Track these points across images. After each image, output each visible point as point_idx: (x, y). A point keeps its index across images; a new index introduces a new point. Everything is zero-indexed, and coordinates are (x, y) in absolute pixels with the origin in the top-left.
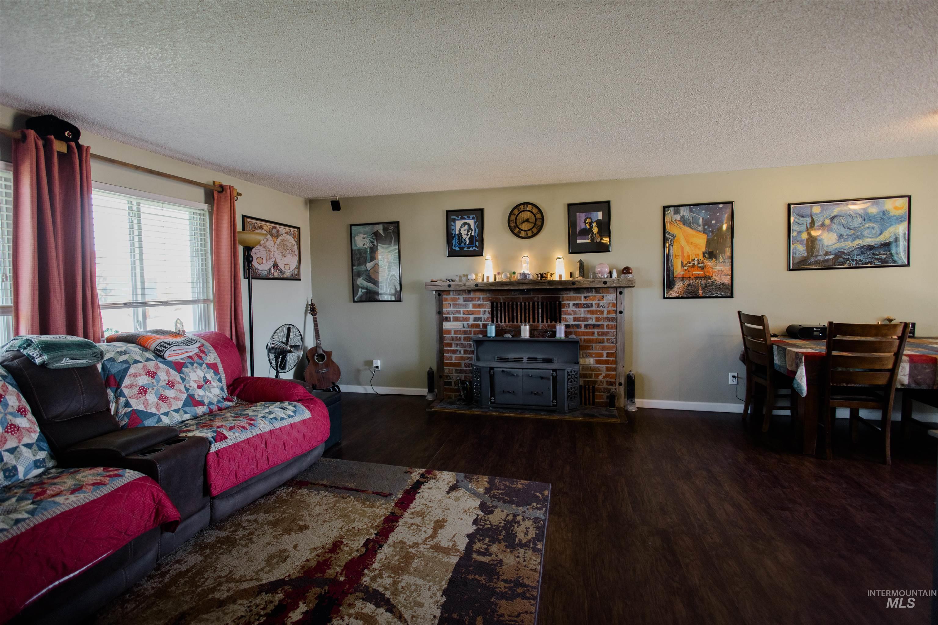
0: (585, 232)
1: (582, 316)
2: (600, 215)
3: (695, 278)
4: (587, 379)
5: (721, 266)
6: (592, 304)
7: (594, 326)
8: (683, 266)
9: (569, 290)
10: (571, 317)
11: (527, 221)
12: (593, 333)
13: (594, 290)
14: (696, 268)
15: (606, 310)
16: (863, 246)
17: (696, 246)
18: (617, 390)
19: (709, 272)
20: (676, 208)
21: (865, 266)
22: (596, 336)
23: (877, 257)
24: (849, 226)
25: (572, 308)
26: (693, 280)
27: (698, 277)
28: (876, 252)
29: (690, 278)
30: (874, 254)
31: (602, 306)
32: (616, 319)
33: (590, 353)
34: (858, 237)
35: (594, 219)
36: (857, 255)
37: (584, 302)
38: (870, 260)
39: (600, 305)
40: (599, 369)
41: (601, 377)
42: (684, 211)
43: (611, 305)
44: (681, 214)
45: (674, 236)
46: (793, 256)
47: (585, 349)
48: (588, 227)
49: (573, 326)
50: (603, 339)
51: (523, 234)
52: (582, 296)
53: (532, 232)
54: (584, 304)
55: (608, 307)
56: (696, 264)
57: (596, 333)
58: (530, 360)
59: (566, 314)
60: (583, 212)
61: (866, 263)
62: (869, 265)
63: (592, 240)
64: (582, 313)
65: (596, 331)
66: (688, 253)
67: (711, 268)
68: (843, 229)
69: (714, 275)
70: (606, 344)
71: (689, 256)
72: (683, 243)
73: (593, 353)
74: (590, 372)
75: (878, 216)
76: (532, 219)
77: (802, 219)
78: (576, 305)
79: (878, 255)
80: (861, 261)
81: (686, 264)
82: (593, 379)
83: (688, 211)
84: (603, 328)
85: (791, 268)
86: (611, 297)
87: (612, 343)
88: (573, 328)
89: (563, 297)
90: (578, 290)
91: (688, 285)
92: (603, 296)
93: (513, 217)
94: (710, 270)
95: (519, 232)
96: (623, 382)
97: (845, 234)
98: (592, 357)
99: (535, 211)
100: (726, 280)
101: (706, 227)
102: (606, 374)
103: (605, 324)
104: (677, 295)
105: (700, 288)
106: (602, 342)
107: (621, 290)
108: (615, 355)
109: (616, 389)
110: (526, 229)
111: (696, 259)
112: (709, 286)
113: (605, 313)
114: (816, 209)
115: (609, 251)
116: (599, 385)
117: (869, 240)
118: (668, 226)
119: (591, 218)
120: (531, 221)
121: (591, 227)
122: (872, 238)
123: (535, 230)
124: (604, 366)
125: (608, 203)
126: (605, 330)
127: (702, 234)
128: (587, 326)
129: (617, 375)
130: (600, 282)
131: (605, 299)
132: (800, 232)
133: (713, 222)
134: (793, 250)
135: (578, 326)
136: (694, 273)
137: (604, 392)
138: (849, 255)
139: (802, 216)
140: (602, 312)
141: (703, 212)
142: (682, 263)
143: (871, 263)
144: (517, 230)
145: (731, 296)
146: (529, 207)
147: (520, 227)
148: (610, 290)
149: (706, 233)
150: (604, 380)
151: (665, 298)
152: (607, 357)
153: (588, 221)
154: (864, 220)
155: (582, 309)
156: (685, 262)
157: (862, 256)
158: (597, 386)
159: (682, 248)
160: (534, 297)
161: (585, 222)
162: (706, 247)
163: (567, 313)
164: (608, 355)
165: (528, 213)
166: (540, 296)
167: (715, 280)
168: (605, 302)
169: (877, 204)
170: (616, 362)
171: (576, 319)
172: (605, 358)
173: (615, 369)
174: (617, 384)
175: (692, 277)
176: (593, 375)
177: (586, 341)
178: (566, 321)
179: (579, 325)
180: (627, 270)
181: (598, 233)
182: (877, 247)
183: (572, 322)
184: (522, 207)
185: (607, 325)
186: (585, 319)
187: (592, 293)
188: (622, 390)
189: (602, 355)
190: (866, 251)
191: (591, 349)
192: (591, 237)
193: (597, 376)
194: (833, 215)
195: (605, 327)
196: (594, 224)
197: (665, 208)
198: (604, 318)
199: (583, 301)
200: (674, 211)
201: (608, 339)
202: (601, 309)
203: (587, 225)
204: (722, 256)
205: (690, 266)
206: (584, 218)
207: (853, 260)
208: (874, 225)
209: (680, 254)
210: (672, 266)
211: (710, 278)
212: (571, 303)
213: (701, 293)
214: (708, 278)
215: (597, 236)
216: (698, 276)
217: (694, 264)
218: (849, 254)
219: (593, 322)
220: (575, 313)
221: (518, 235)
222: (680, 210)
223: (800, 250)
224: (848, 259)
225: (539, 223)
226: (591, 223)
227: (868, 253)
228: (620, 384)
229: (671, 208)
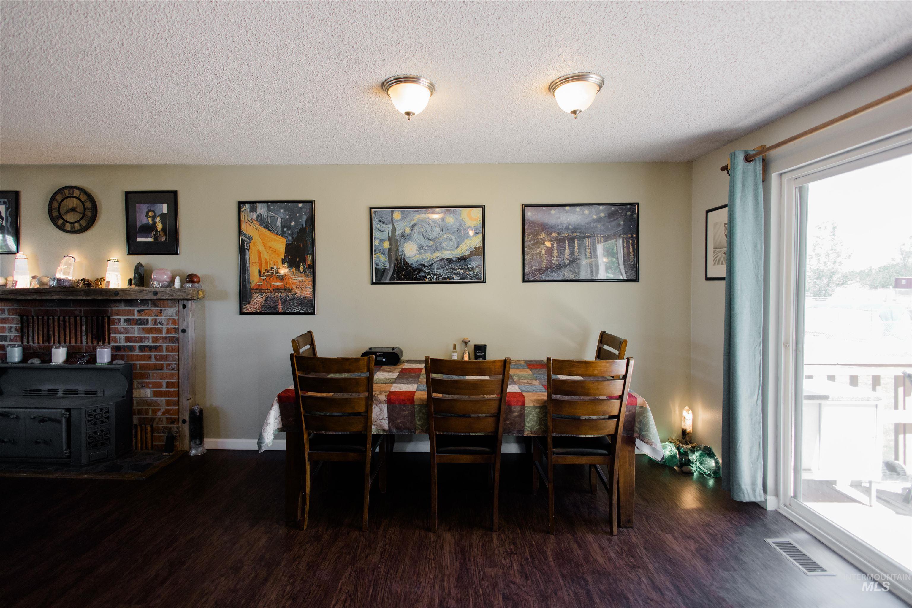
0: (148, 229)
1: (136, 335)
2: (165, 208)
3: (274, 290)
4: (143, 417)
5: (301, 277)
6: (147, 320)
7: (151, 348)
8: (260, 275)
9: (120, 301)
10: (123, 336)
11: (73, 210)
12: (150, 357)
13: (150, 301)
14: (275, 278)
15: (164, 327)
16: (442, 259)
17: (275, 252)
18: (181, 429)
19: (289, 283)
20: (252, 205)
21: (445, 281)
22: (153, 361)
23: (456, 271)
24: (428, 236)
25: (123, 325)
26: (271, 292)
27: (278, 289)
28: (454, 267)
29: (268, 290)
30: (452, 269)
31: (160, 323)
32: (178, 339)
33: (146, 383)
34: (437, 249)
35: (158, 213)
36: (437, 269)
37: (139, 318)
38: (449, 275)
39: (158, 321)
40: (156, 403)
41: (159, 413)
42: (261, 209)
43: (170, 322)
44: (258, 212)
45: (250, 238)
46: (375, 268)
47: (140, 378)
48: (151, 222)
49: (125, 348)
50: (162, 365)
51: (68, 227)
52: (136, 309)
53: (80, 225)
54: (137, 320)
55: (167, 324)
56: (275, 273)
57: (153, 357)
58: (68, 393)
59: (115, 333)
60: (144, 203)
61: (445, 278)
62: (448, 280)
63: (156, 238)
64: (136, 331)
65: (153, 354)
66: (266, 259)
67: (292, 278)
68: (423, 239)
69: (294, 286)
70: (166, 371)
71: (267, 263)
72: (261, 248)
73: (150, 383)
74: (146, 407)
75: (455, 226)
76: (80, 209)
77: (384, 225)
78: (127, 321)
79: (456, 270)
80: (441, 276)
81: (264, 273)
82: (150, 415)
83: (265, 209)
84: (161, 351)
85: (374, 281)
86: (171, 312)
87: (173, 369)
88: (125, 351)
89: (112, 310)
90: (130, 302)
91: (267, 299)
92: (161, 310)
93: (55, 205)
94: (291, 281)
95: (64, 224)
96: (187, 418)
97: (425, 245)
98: (149, 387)
99: (83, 198)
100: (308, 293)
101: (285, 229)
102: (166, 410)
103: (164, 345)
104: (255, 310)
105: (280, 302)
106: (161, 368)
107: (185, 302)
108: (177, 385)
109: (178, 428)
110: (72, 221)
111: (275, 267)
112: (290, 300)
113: (164, 331)
114: (397, 215)
115: (177, 254)
116: (158, 424)
117: (448, 252)
118: (243, 226)
119: (153, 211)
120: (78, 210)
121: (155, 223)
122: (450, 250)
123: (83, 223)
124: (163, 399)
125: (175, 193)
126: (164, 353)
127: (280, 237)
128: (142, 348)
129: (181, 410)
130: (149, 292)
131: (164, 313)
132: (382, 241)
133: (293, 224)
134: (375, 260)
135: (132, 349)
136: (273, 283)
137: (164, 433)
138: (430, 269)
139: (384, 223)
140: (160, 331)
141: (282, 211)
142: (260, 271)
143: (450, 278)
144: (61, 221)
145: (313, 313)
146: (76, 193)
147: (65, 217)
148: (170, 302)
149: (285, 237)
150: (164, 417)
151: (241, 313)
152: (167, 387)
153: (150, 214)
154: (443, 230)
155: (136, 327)
156: (263, 271)
157: (442, 270)
158: (155, 425)
159: (259, 253)
160: (76, 310)
161: (147, 216)
162: (285, 253)
163: (117, 331)
164: (169, 385)
165: (75, 199)
166: (83, 309)
167: (296, 293)
168: (163, 317)
169: (454, 213)
170: (178, 394)
171: (128, 339)
172: (164, 389)
173: (178, 403)
174: (181, 422)
175: (271, 289)
176: (150, 411)
177: (142, 367)
178: (116, 342)
179: (132, 346)
180: (191, 278)
181: (162, 230)
182: (456, 261)
183: (123, 344)
184: (67, 191)
185: (167, 347)
186: (140, 339)
187: (148, 306)
188: (186, 429)
189: (160, 386)
190: (445, 264)
191: (147, 378)
192: (155, 235)
193: (155, 412)
194: (413, 223)
195: (164, 349)
196: (158, 219)
197: (241, 204)
198: (163, 338)
199: (136, 317)
200: (250, 208)
201: (168, 365)
202: (159, 326)
203: (150, 219)
204: (303, 265)
205: (268, 276)
206: (145, 211)
207: (434, 274)
208: (452, 236)
209: (257, 260)
210: (249, 275)
211: (290, 290)
212: (122, 318)
213: (280, 309)
214: (287, 290)
215: (162, 233)
216: (276, 287)
217: (273, 273)
218: (430, 267)
219: (149, 343)
220: (127, 331)
221: (61, 228)
222: (256, 207)
223: (382, 260)
224: (428, 273)
225: (89, 213)
226: (154, 217)
227: (447, 267)
228: (184, 421)
229: (247, 204)
